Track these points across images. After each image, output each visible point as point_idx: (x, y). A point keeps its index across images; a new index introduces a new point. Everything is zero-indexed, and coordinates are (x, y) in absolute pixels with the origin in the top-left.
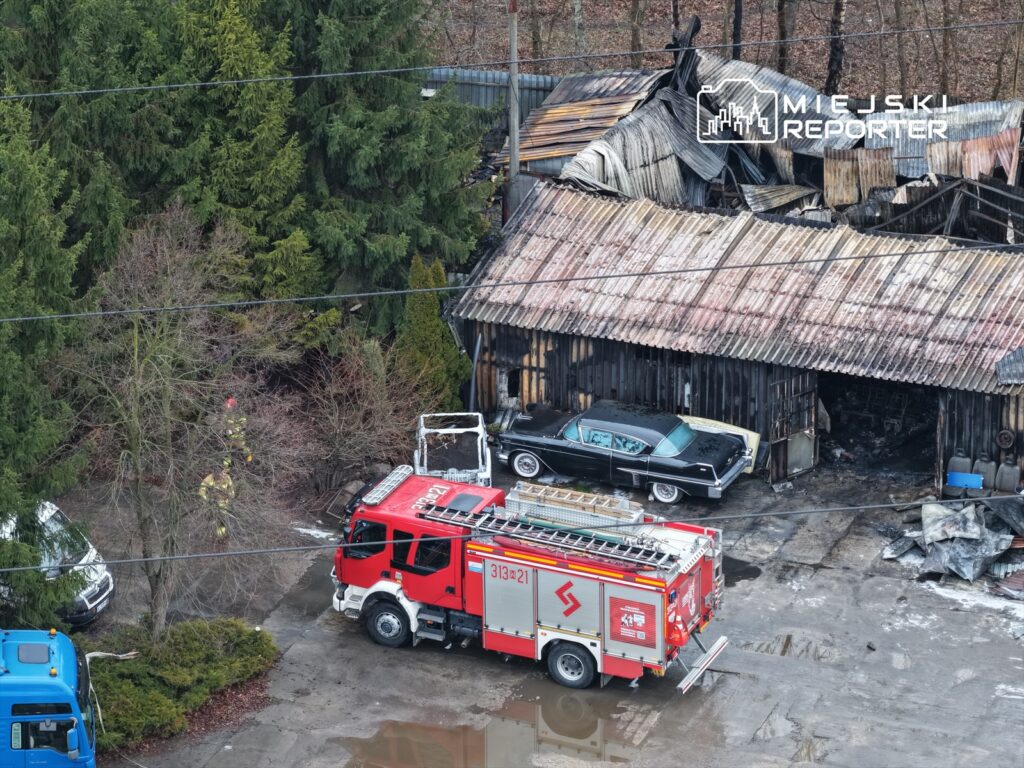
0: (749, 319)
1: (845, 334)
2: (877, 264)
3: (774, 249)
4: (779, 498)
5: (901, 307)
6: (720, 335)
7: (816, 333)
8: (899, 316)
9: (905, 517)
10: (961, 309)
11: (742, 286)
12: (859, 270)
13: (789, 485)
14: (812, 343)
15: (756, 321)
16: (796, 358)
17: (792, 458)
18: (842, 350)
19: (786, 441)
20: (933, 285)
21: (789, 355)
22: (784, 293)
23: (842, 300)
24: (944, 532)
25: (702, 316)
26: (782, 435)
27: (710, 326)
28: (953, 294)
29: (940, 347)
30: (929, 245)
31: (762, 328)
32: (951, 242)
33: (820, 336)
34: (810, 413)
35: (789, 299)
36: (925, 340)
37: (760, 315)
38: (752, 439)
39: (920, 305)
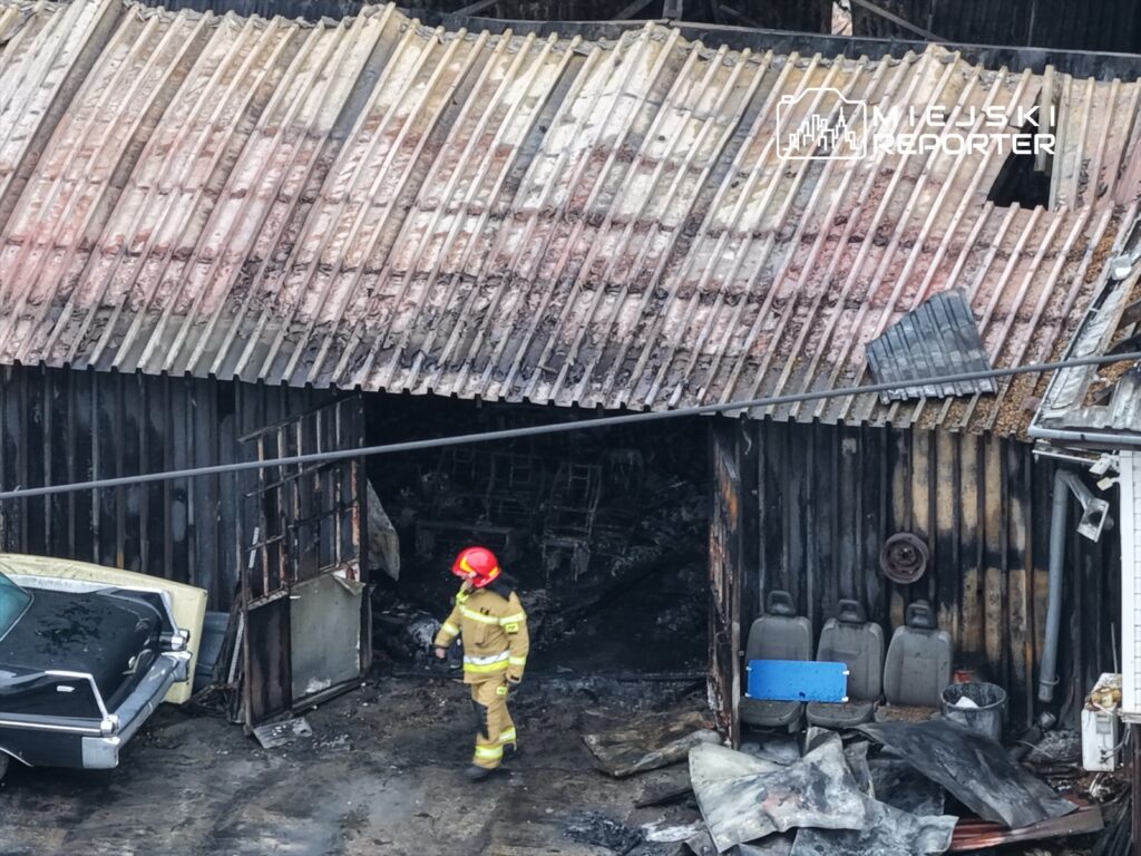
0: (153, 266)
1: (431, 293)
2: (493, 103)
3: (194, 80)
4: (277, 762)
5: (576, 212)
6: (78, 314)
7: (351, 294)
8: (577, 238)
9: (639, 792)
10: (742, 209)
11: (121, 181)
12: (444, 124)
13: (301, 726)
14: (343, 321)
15: (174, 271)
16: (305, 362)
17: (303, 650)
18: (431, 336)
19: (286, 602)
20: (658, 150)
21: (284, 356)
22: (242, 194)
23: (408, 203)
24: (766, 816)
25: (19, 267)
26: (274, 586)
27: (46, 291)
28: (719, 170)
29: (703, 312)
30: (627, 46)
31: (193, 290)
32: (689, 36)
33: (361, 302)
34: (345, 517)
35: (257, 208)
36: (659, 296)
37: (187, 255)
38: (186, 604)
39: (631, 206)
